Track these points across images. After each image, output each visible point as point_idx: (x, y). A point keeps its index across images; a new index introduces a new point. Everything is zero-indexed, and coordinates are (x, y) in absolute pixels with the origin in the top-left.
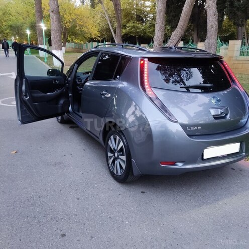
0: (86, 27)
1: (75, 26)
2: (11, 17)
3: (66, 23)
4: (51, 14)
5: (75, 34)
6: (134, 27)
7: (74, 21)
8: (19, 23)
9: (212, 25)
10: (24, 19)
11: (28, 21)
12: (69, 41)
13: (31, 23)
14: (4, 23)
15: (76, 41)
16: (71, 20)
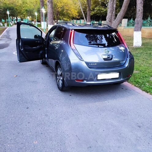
0: (70, 10)
1: (63, 10)
2: (27, 5)
3: (58, 8)
4: (48, 3)
5: (63, 15)
6: (99, 10)
7: (63, 7)
8: (31, 9)
9: (139, 10)
10: (34, 6)
11: (37, 7)
12: (61, 19)
13: (38, 8)
14: (23, 9)
15: (65, 19)
16: (61, 6)
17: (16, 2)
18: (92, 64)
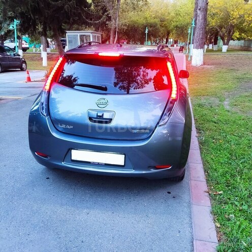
1: (241, 23)
4: (198, 12)
14: (173, 24)
16: (238, 16)
17: (167, 14)
18: (64, 126)
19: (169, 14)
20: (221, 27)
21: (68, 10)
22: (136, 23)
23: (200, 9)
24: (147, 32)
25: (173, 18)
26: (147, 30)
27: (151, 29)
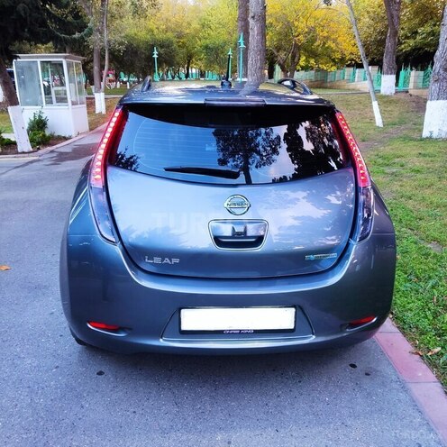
0: (335, 41)
1: (313, 40)
2: (210, 32)
3: (298, 36)
4: (251, 22)
6: (432, 34)
7: (312, 30)
8: (219, 42)
14: (199, 42)
16: (306, 30)
17: (185, 24)
18: (157, 260)
19: (189, 24)
20: (279, 48)
21: (25, 13)
22: (133, 39)
23: (253, 17)
24: (155, 56)
25: (197, 31)
26: (156, 52)
27: (162, 51)
